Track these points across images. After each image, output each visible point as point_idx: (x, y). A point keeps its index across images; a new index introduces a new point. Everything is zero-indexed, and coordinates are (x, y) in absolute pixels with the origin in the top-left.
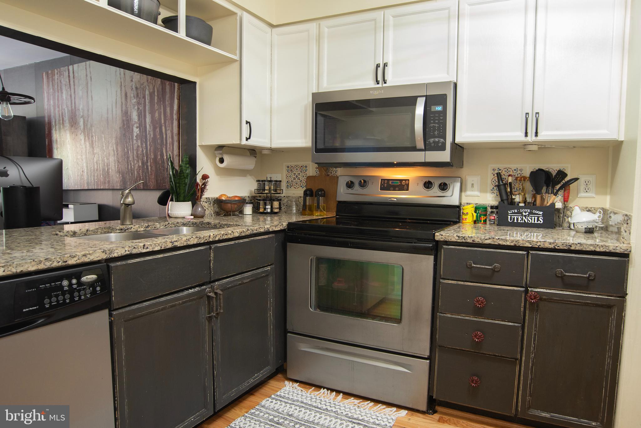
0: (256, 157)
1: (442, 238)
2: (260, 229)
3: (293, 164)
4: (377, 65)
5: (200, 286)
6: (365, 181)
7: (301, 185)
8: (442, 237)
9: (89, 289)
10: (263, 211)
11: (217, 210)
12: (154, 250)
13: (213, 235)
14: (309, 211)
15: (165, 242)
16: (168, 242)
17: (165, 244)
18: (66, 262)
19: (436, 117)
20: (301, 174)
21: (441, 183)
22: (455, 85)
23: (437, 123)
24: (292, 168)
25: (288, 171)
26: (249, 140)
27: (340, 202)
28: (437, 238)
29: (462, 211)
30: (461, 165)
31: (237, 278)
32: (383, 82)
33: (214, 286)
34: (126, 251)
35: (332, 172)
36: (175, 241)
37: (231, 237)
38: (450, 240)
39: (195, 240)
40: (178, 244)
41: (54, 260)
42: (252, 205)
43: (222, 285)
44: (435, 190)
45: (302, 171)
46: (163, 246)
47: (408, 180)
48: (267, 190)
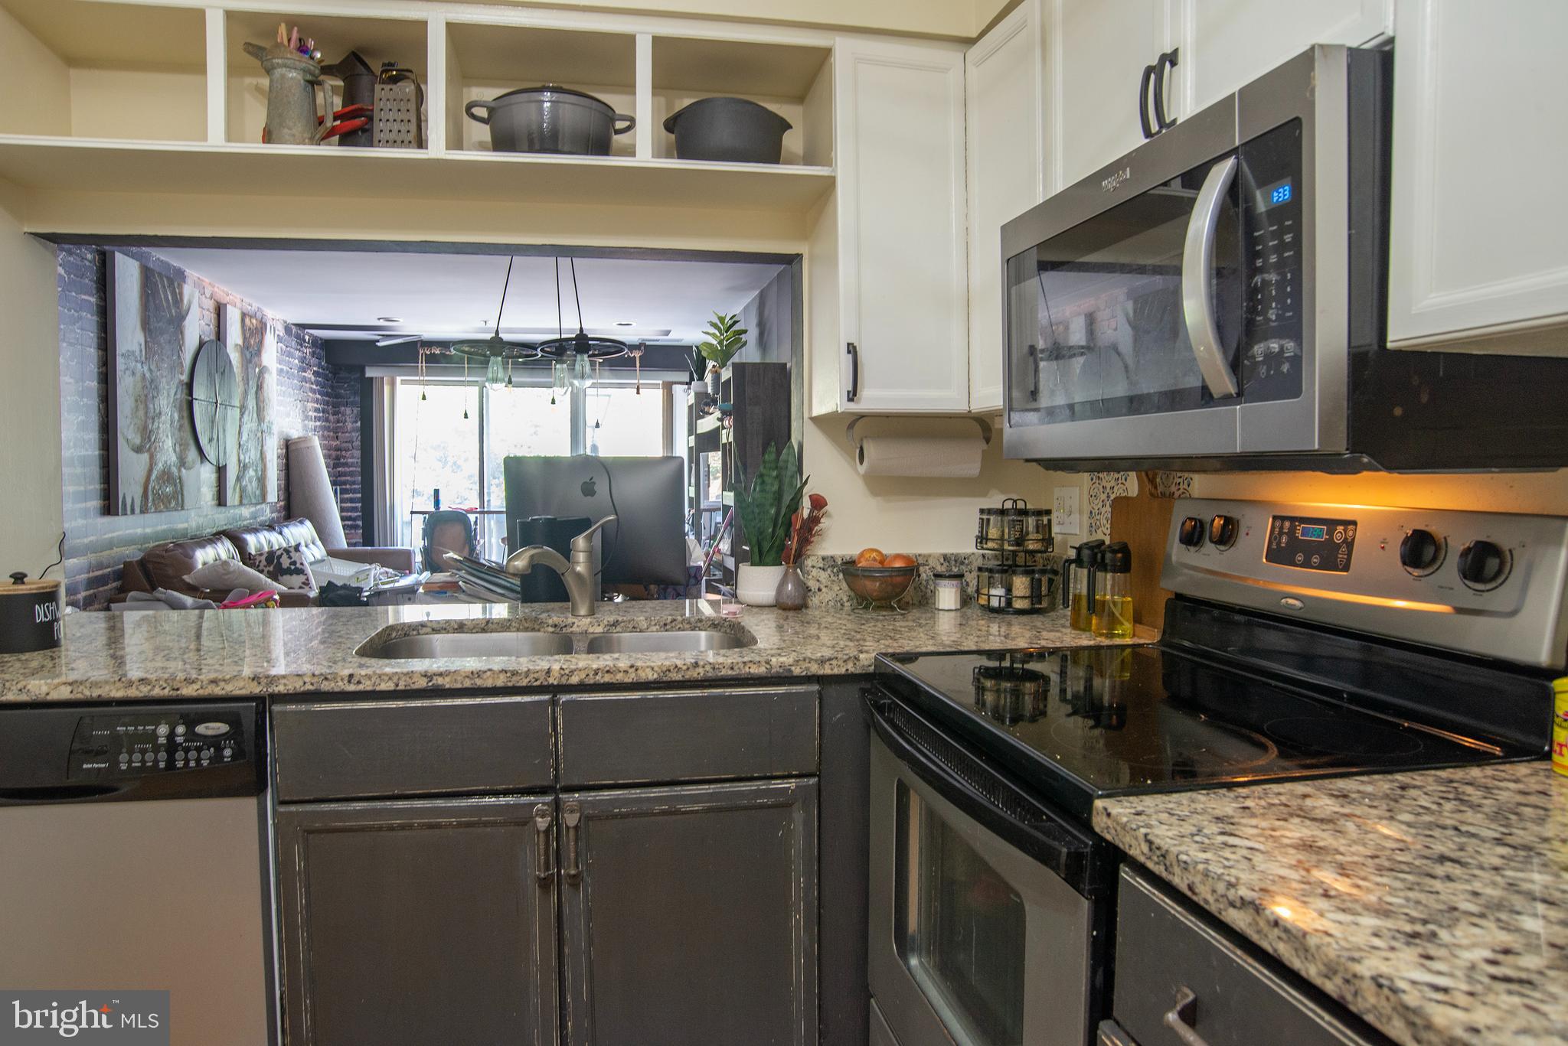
5: (519, 792)
9: (209, 749)
12: (378, 688)
13: (562, 669)
15: (408, 673)
16: (418, 676)
17: (408, 679)
18: (178, 689)
20: (1115, 489)
25: (1092, 480)
26: (857, 398)
27: (1181, 599)
31: (655, 793)
33: (562, 803)
34: (305, 683)
36: (436, 675)
37: (628, 680)
40: (446, 682)
41: (154, 683)
43: (593, 804)
45: (1118, 479)
47: (1354, 523)
48: (992, 540)
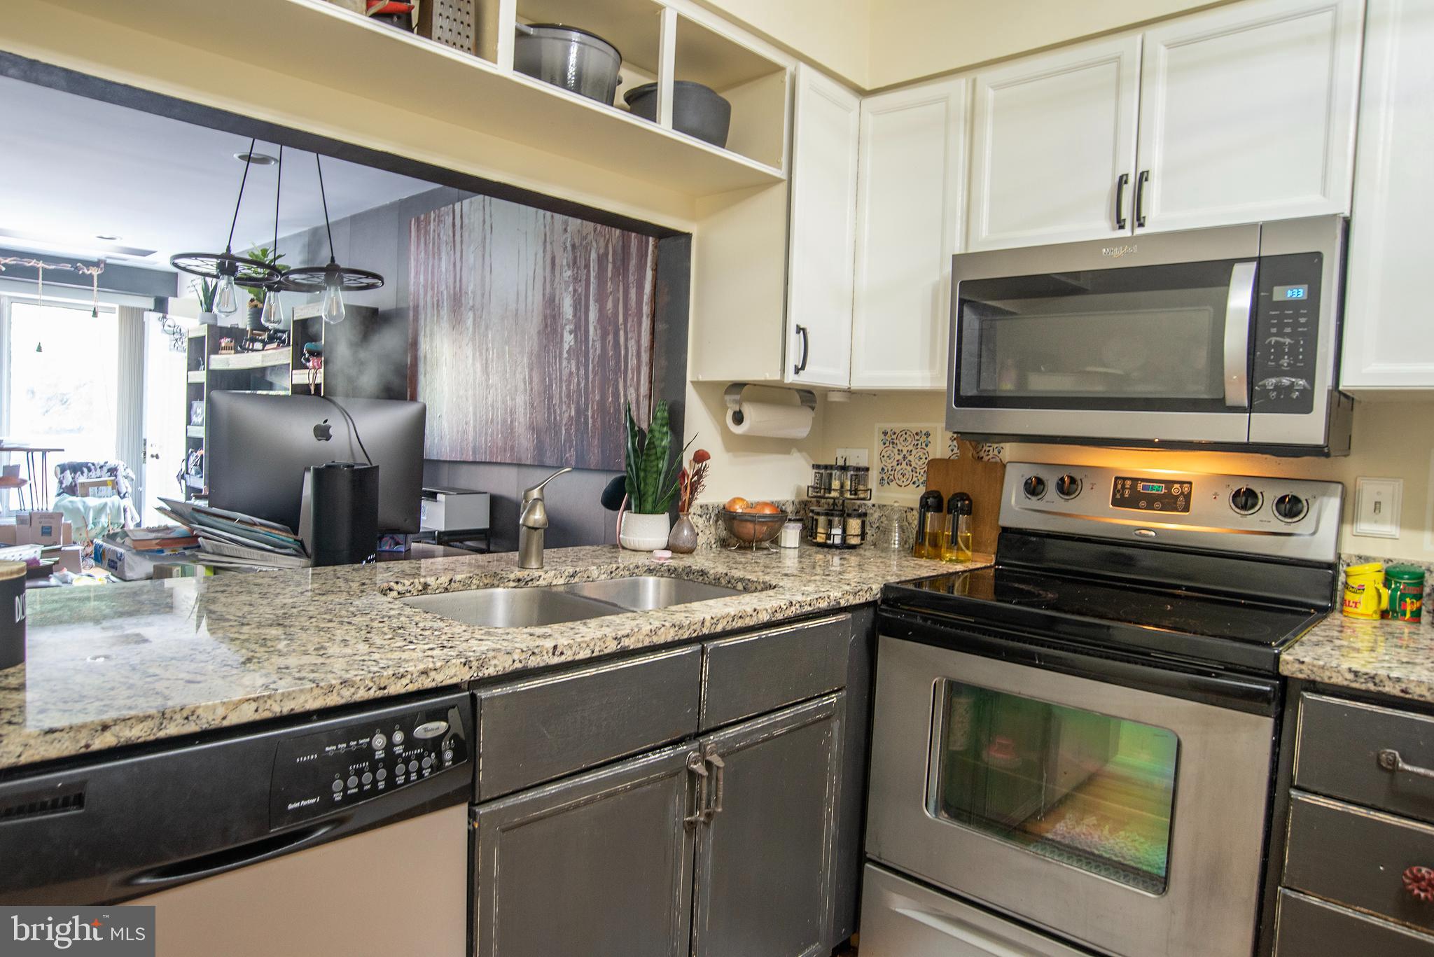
0: (813, 409)
1: (1301, 671)
2: (820, 600)
3: (897, 426)
4: (1121, 177)
5: (675, 743)
6: (1073, 480)
7: (915, 479)
8: (1303, 667)
9: (429, 756)
10: (823, 541)
11: (722, 534)
12: (577, 658)
13: (712, 618)
14: (930, 549)
15: (602, 638)
16: (609, 639)
17: (602, 644)
18: (385, 688)
19: (1288, 316)
20: (914, 452)
21: (1284, 497)
22: (1347, 222)
23: (1288, 335)
24: (895, 437)
25: (884, 444)
26: (801, 372)
27: (1005, 530)
28: (1285, 670)
29: (1342, 578)
30: (1346, 451)
31: (760, 723)
32: (1136, 223)
33: (705, 747)
34: (514, 661)
35: (989, 451)
36: (623, 636)
37: (752, 623)
38: (1326, 680)
39: (669, 633)
40: (630, 643)
41: (359, 683)
42: (799, 525)
43: (724, 743)
44: (1266, 517)
45: (917, 445)
46: (597, 649)
47: (1190, 483)
48: (835, 490)
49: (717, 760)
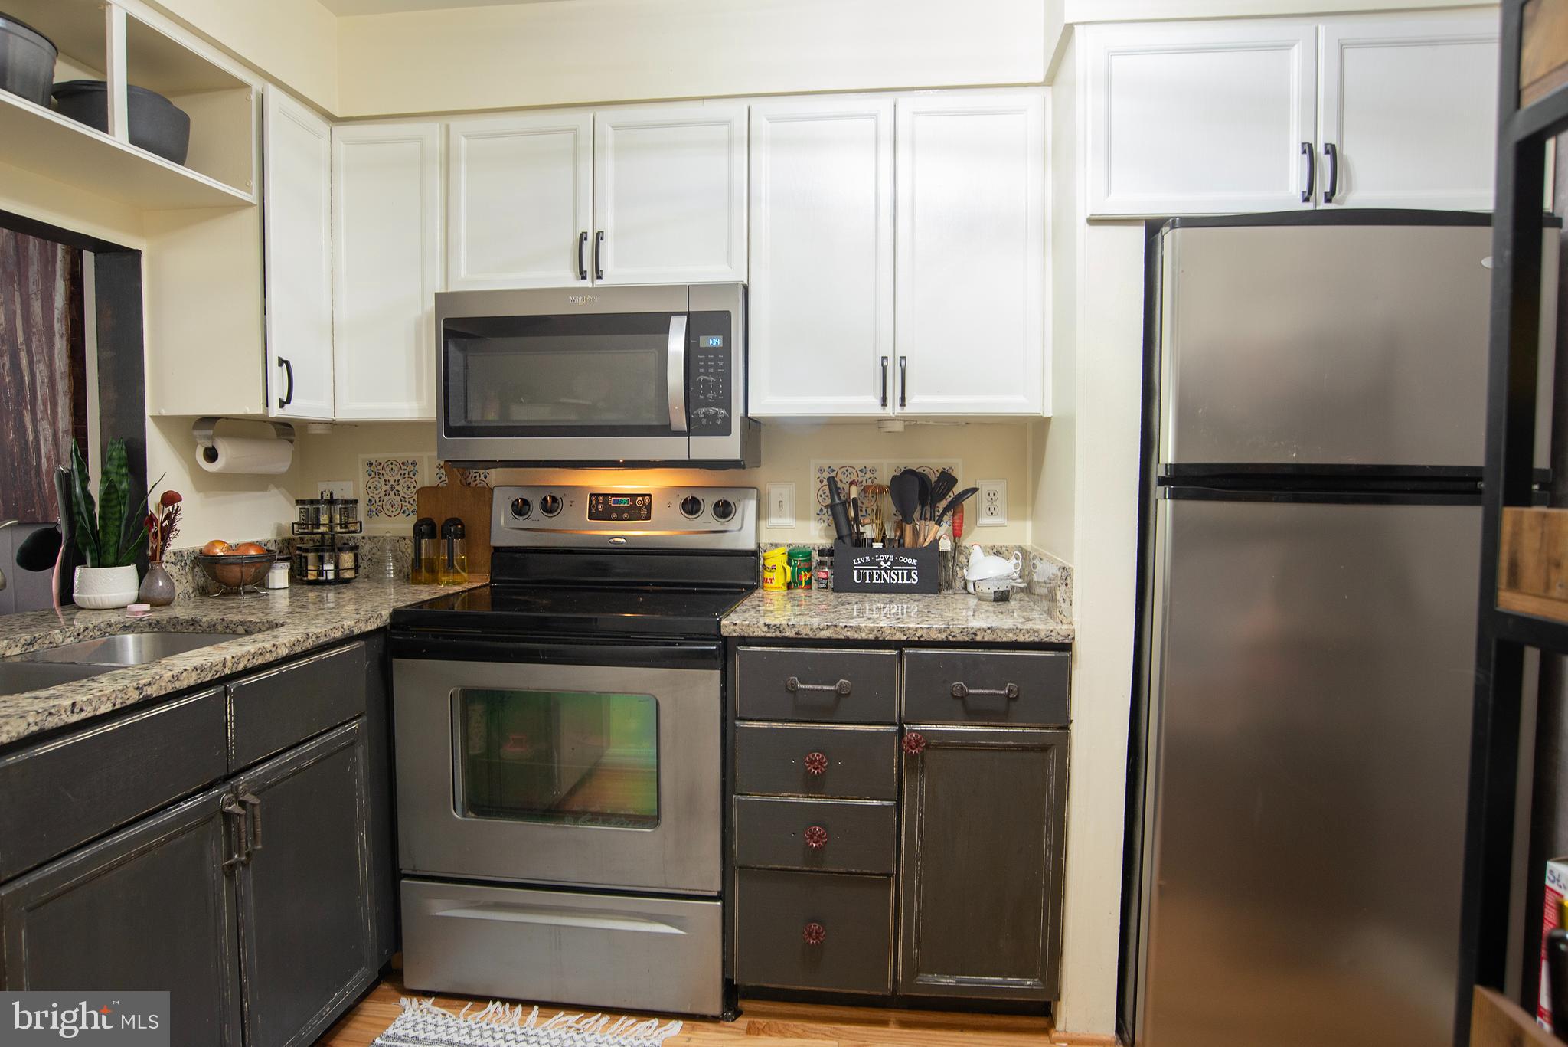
0: (292, 442)
1: (735, 631)
2: (334, 631)
3: (382, 457)
4: (582, 235)
5: (205, 789)
6: (554, 499)
7: (404, 508)
8: (736, 627)
10: (315, 578)
11: (201, 581)
12: (98, 713)
13: (233, 657)
14: (427, 575)
15: (123, 689)
16: (131, 689)
17: (123, 696)
19: (711, 360)
20: (401, 482)
21: (719, 502)
22: (746, 289)
23: (712, 374)
24: (380, 467)
25: (370, 475)
26: (286, 406)
27: (497, 549)
28: (725, 632)
29: (761, 562)
30: (758, 463)
31: (288, 757)
32: (595, 276)
33: (237, 788)
34: (29, 725)
35: (475, 477)
36: (145, 685)
37: (272, 659)
38: (751, 635)
39: (191, 677)
40: (153, 692)
42: (287, 564)
43: (254, 781)
44: (707, 519)
45: (405, 474)
46: (119, 701)
47: (650, 495)
48: (323, 525)
49: (250, 798)
